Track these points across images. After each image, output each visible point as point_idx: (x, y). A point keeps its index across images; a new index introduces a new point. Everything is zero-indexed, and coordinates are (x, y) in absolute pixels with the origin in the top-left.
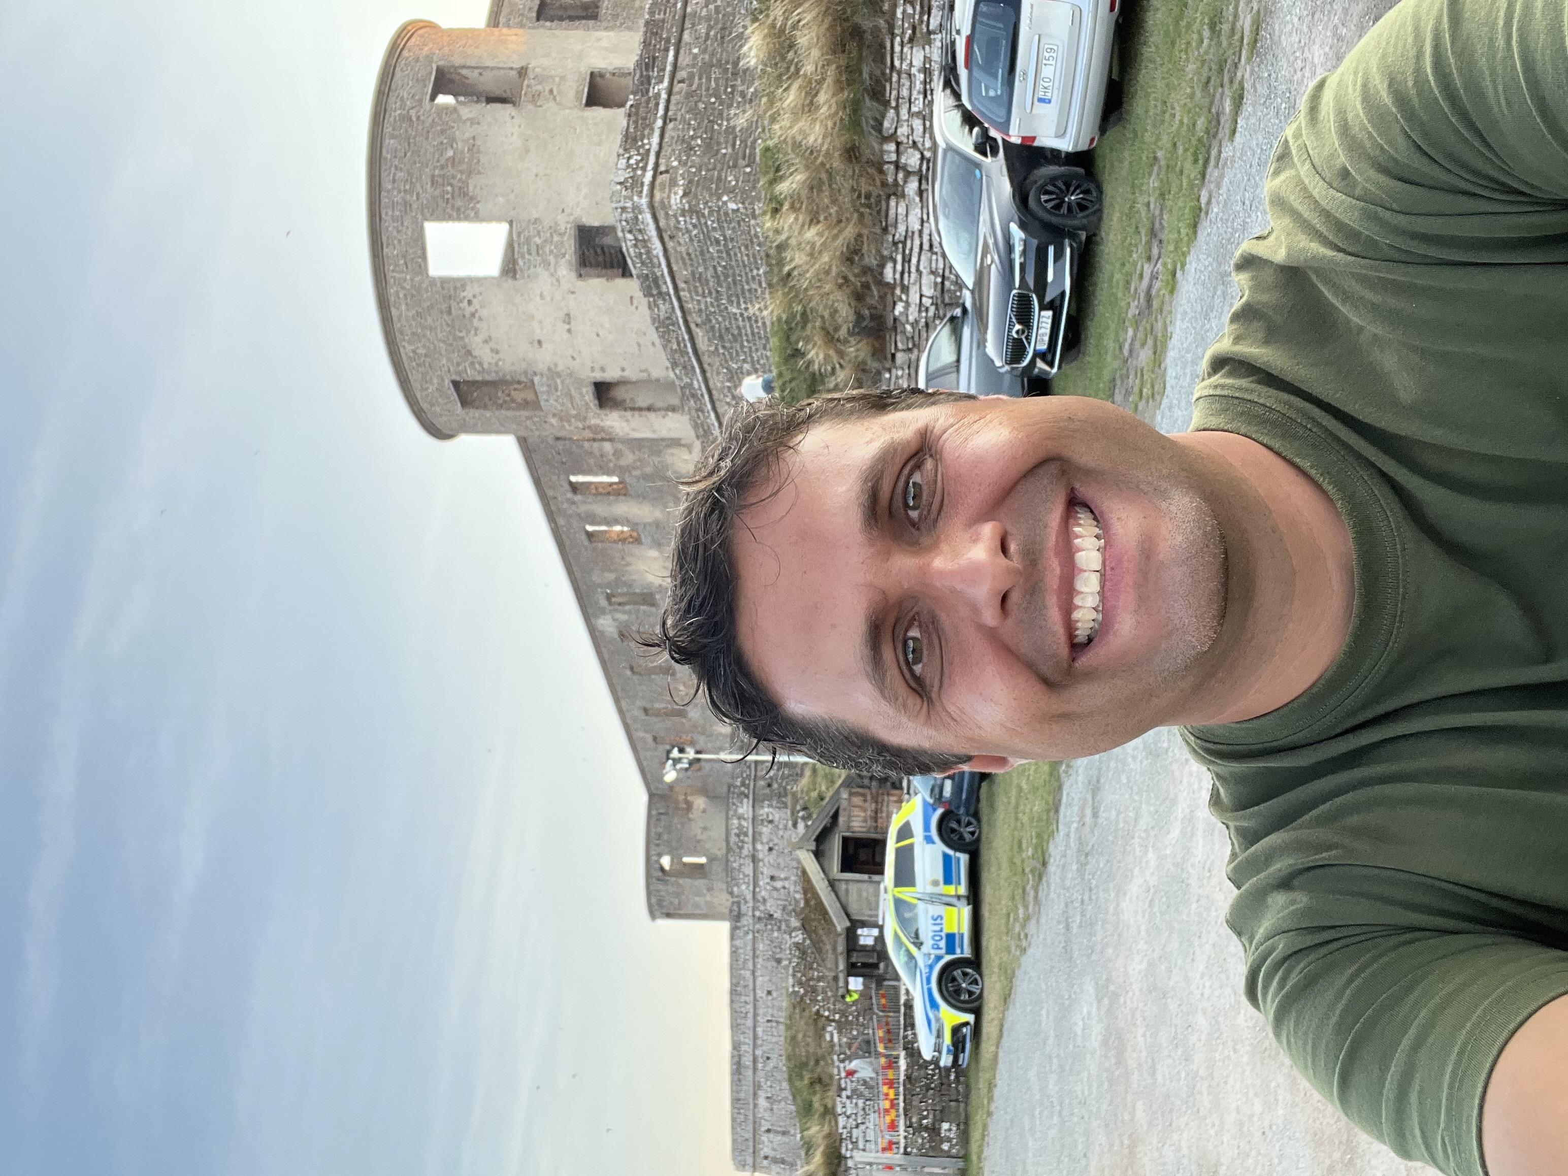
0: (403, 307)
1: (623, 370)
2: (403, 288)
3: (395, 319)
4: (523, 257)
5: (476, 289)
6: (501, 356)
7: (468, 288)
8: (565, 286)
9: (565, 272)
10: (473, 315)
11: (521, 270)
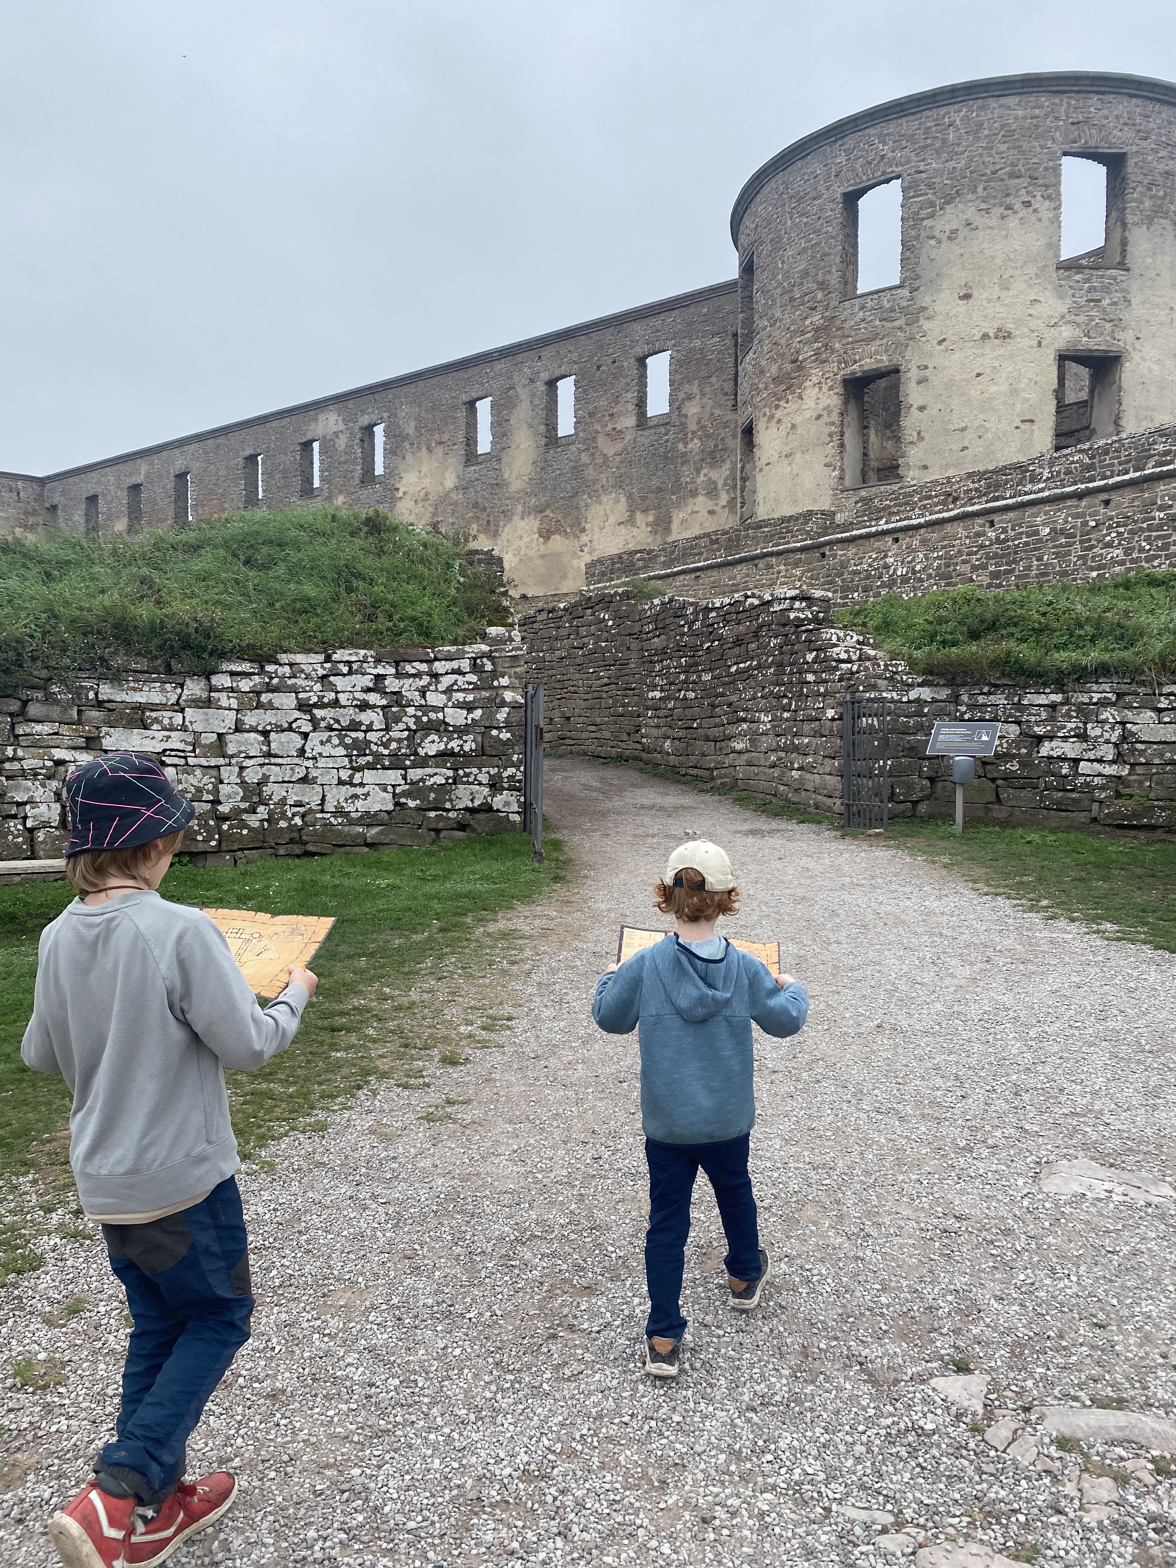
0: (1020, 113)
1: (922, 409)
2: (1047, 116)
3: (1003, 100)
4: (1087, 280)
5: (1045, 214)
6: (945, 244)
7: (1047, 203)
8: (1049, 334)
9: (1065, 334)
10: (1009, 208)
11: (1069, 277)
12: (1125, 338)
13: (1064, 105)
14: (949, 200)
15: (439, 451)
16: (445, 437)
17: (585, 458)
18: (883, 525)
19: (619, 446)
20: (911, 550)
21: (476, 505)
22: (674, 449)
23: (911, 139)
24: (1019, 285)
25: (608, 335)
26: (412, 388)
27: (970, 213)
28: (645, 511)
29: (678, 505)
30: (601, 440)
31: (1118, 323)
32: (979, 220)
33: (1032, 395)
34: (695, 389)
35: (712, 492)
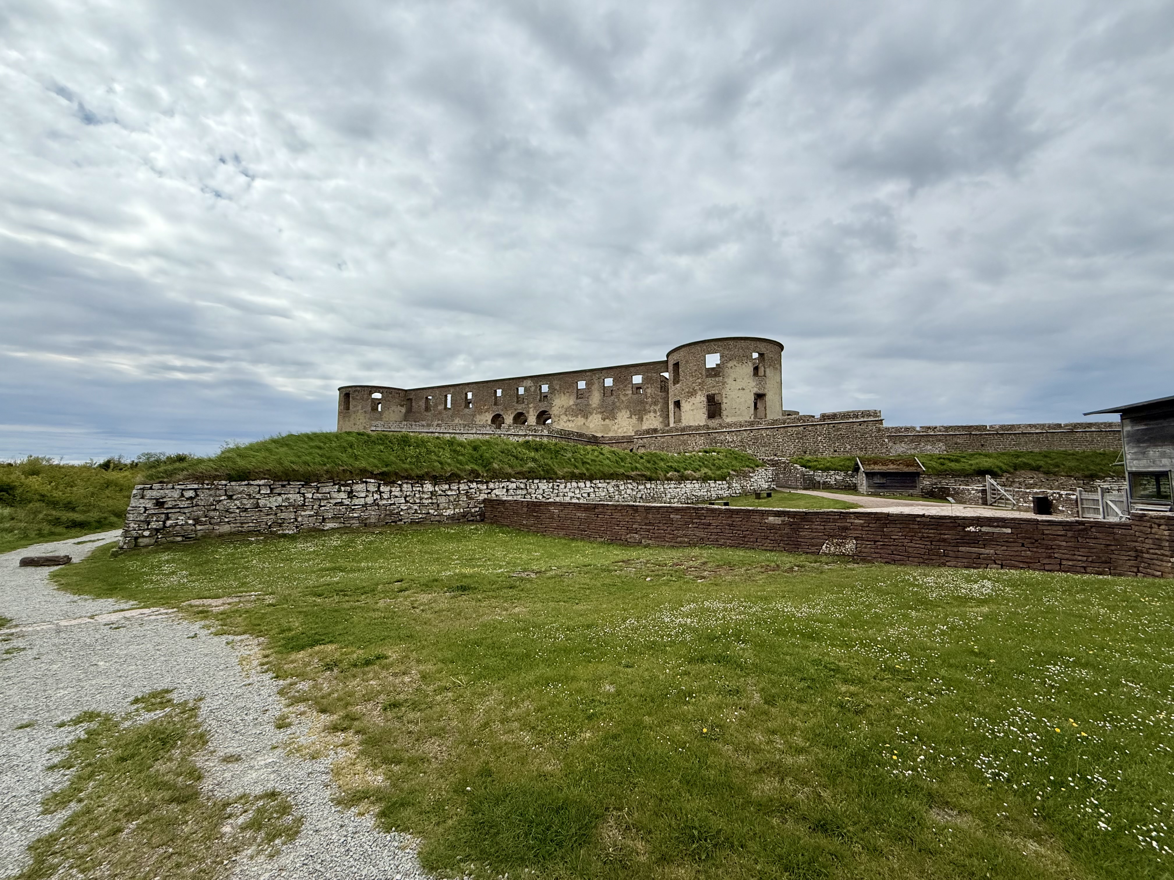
2: (749, 345)
11: (755, 378)
12: (766, 391)
13: (753, 343)
14: (730, 360)
15: (568, 394)
16: (569, 391)
17: (616, 400)
18: (725, 430)
19: (627, 398)
20: (733, 436)
21: (580, 410)
22: (643, 400)
23: (722, 346)
24: (745, 379)
25: (623, 369)
26: (558, 376)
27: (735, 363)
28: (635, 415)
29: (645, 415)
30: (621, 396)
31: (764, 388)
32: (737, 365)
33: (749, 402)
34: (649, 386)
35: (655, 412)
